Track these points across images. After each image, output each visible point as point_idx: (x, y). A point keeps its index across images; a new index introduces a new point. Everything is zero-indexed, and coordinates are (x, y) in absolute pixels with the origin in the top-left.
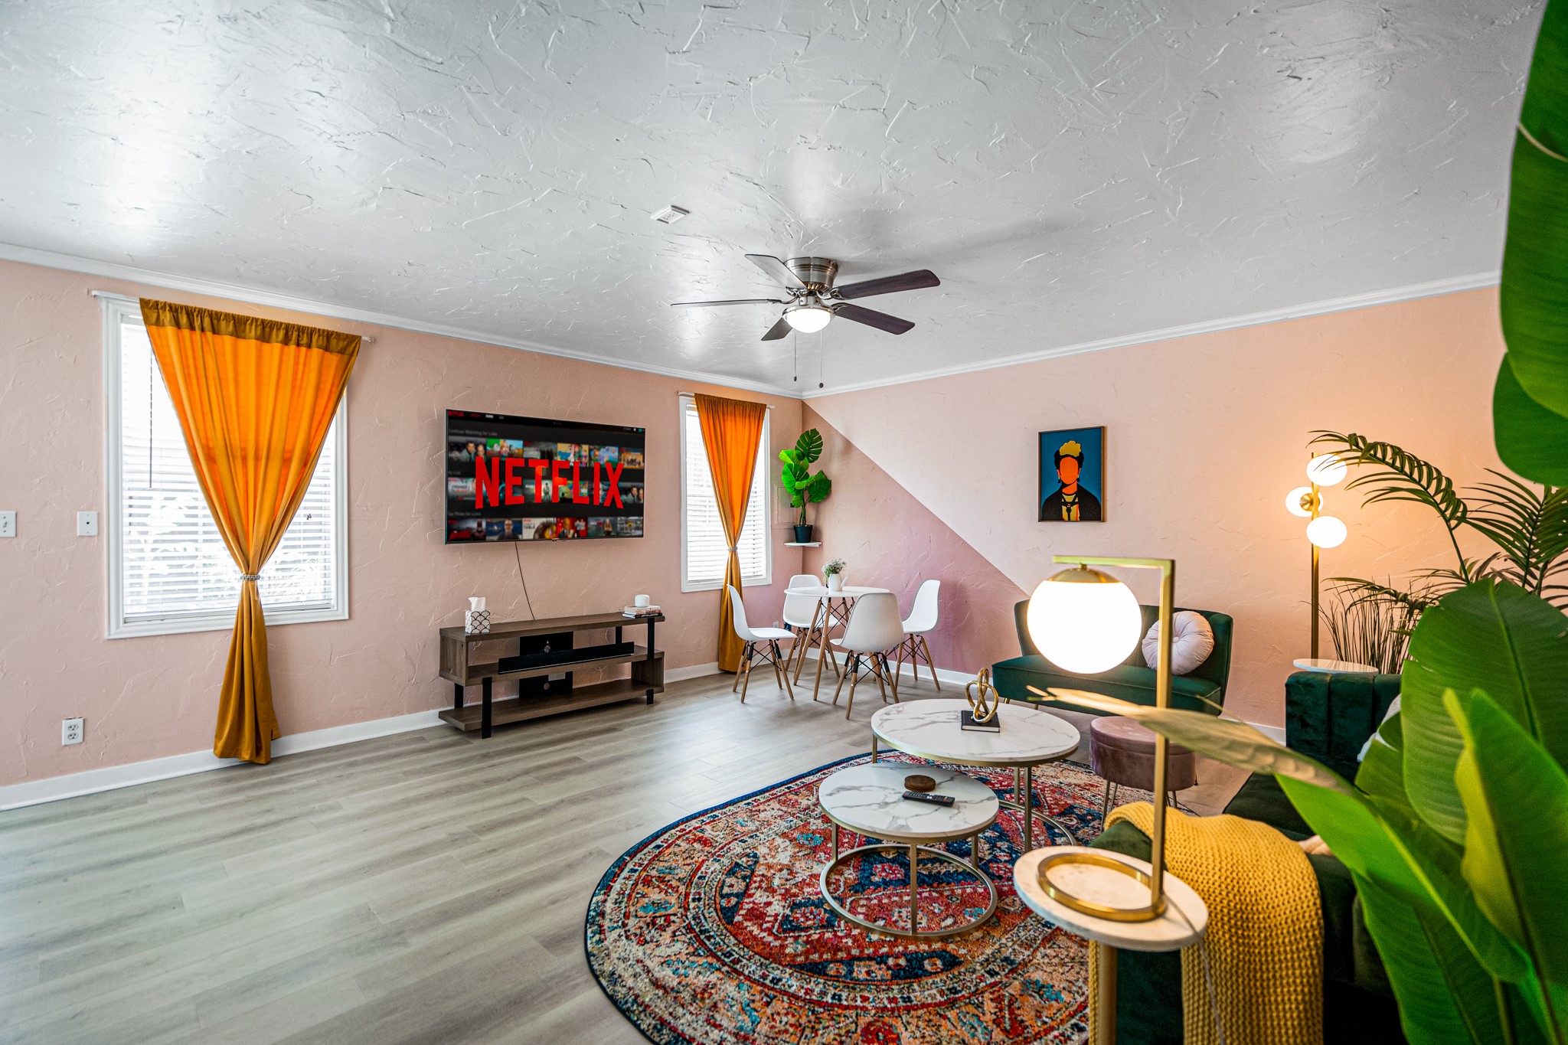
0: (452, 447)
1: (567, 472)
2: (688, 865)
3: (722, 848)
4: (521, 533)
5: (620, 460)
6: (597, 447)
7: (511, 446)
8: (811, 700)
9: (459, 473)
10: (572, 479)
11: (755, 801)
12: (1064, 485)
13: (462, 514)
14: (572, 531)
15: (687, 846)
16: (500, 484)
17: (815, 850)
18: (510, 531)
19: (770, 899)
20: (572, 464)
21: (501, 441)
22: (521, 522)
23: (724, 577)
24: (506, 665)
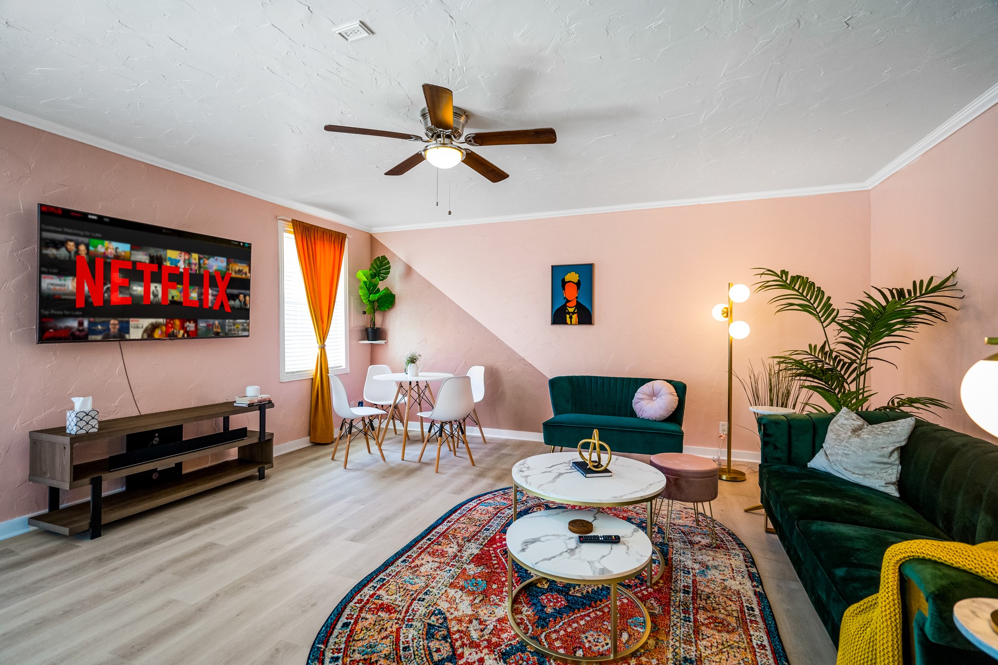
0: (45, 243)
1: (175, 277)
2: (386, 637)
3: (407, 611)
4: (128, 333)
5: (228, 269)
6: (206, 256)
7: (117, 248)
8: (400, 461)
9: (56, 271)
10: (181, 284)
11: (408, 557)
12: (568, 301)
13: (59, 313)
14: (182, 332)
15: (374, 617)
16: (105, 284)
17: (486, 594)
18: (116, 331)
19: (480, 655)
20: (181, 270)
21: (106, 243)
22: (128, 322)
23: (314, 368)
24: (113, 463)
